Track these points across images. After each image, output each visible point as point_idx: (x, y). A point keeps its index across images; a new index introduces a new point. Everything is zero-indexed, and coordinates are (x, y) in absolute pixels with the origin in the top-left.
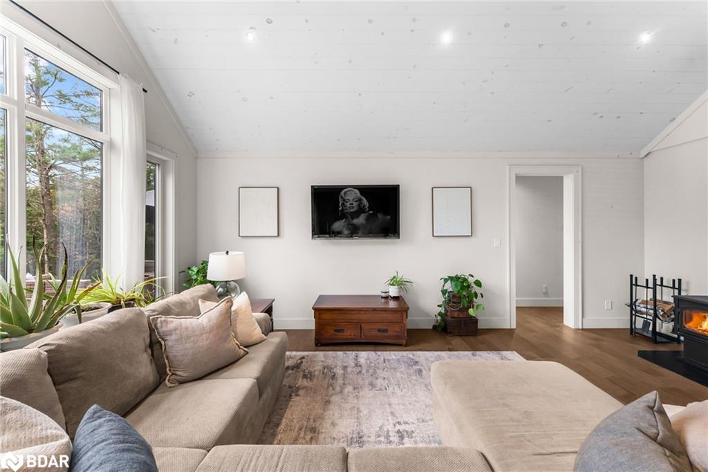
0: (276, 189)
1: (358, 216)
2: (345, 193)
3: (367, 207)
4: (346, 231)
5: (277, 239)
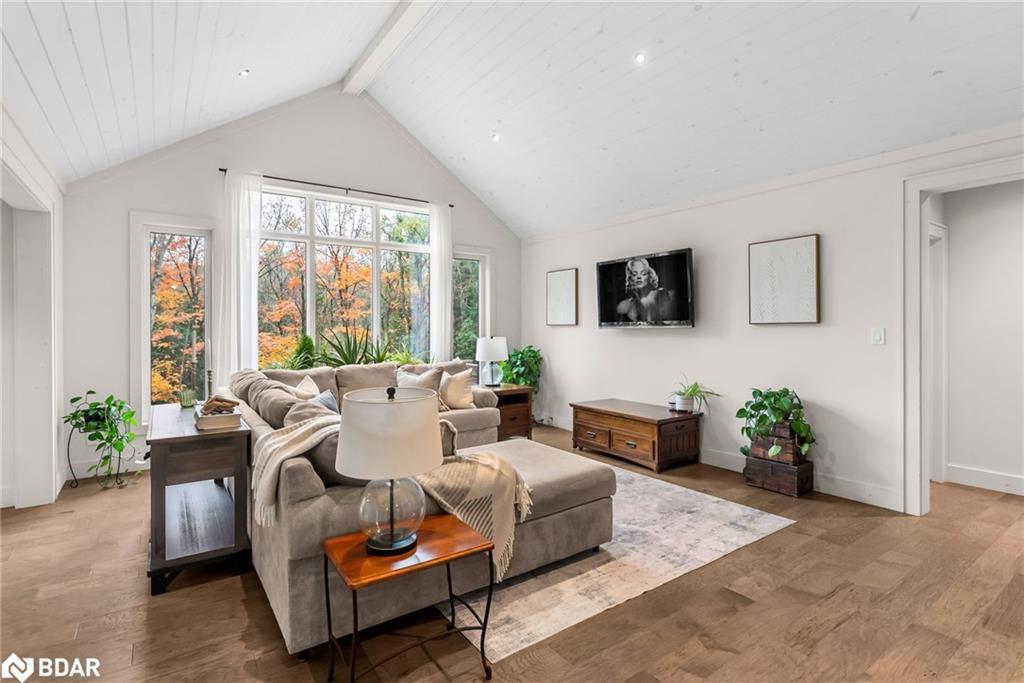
1: (646, 295)
2: (632, 265)
3: (656, 282)
4: (633, 315)
5: (576, 328)
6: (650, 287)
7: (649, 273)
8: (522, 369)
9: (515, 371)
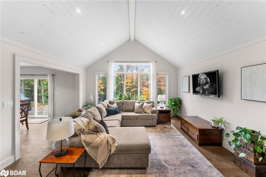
0: (188, 77)
1: (206, 85)
2: (201, 76)
3: (209, 81)
4: (201, 91)
5: (189, 93)
6: (207, 83)
7: (206, 79)
8: (174, 103)
9: (172, 104)
